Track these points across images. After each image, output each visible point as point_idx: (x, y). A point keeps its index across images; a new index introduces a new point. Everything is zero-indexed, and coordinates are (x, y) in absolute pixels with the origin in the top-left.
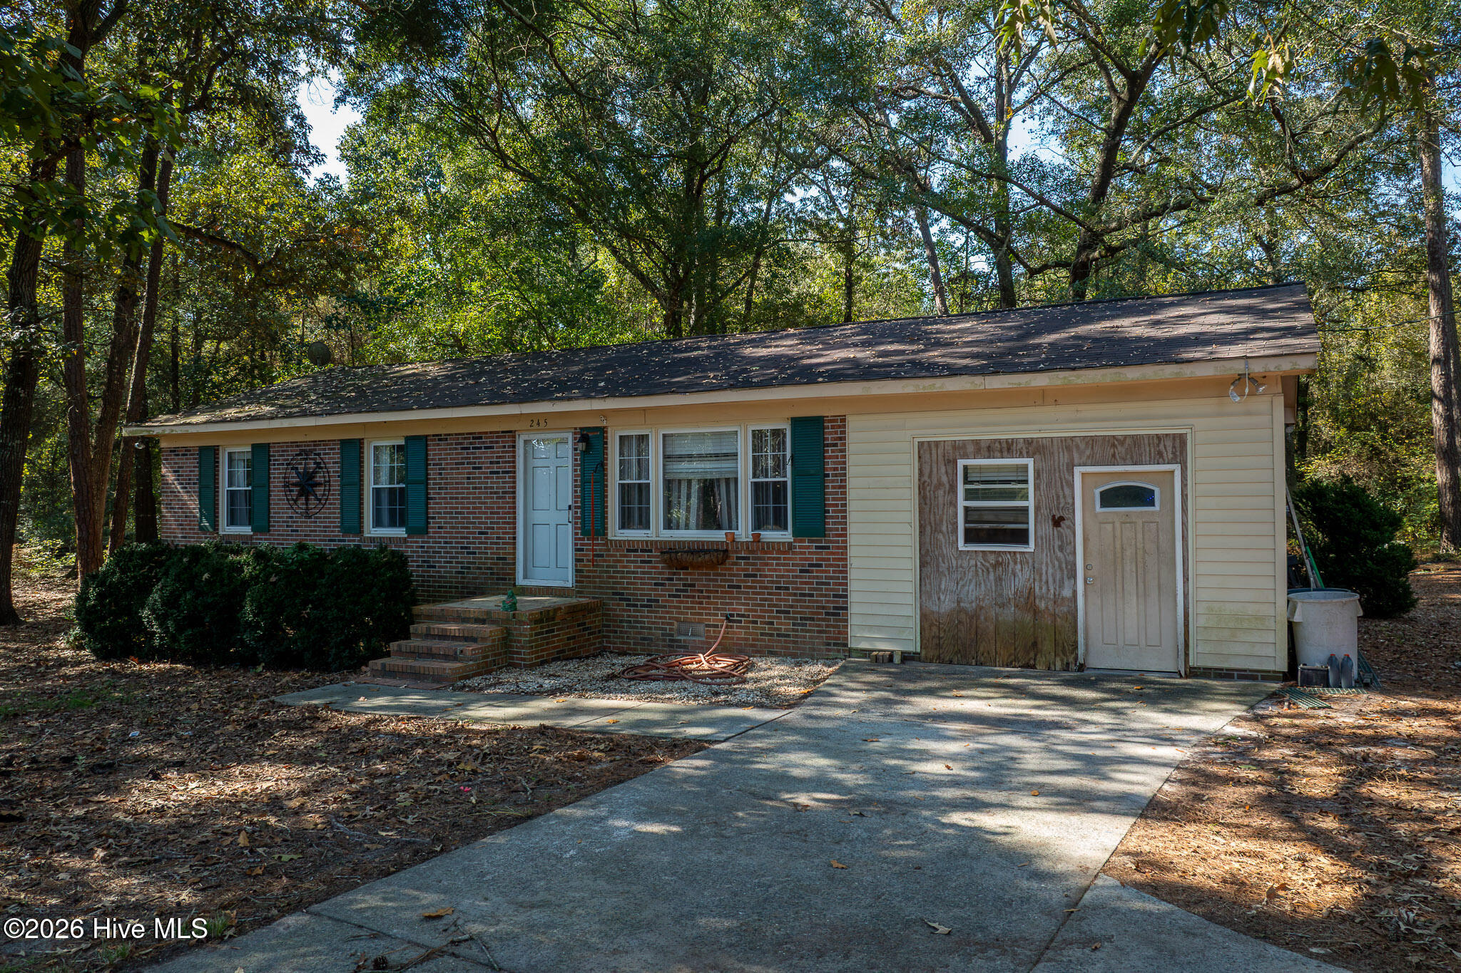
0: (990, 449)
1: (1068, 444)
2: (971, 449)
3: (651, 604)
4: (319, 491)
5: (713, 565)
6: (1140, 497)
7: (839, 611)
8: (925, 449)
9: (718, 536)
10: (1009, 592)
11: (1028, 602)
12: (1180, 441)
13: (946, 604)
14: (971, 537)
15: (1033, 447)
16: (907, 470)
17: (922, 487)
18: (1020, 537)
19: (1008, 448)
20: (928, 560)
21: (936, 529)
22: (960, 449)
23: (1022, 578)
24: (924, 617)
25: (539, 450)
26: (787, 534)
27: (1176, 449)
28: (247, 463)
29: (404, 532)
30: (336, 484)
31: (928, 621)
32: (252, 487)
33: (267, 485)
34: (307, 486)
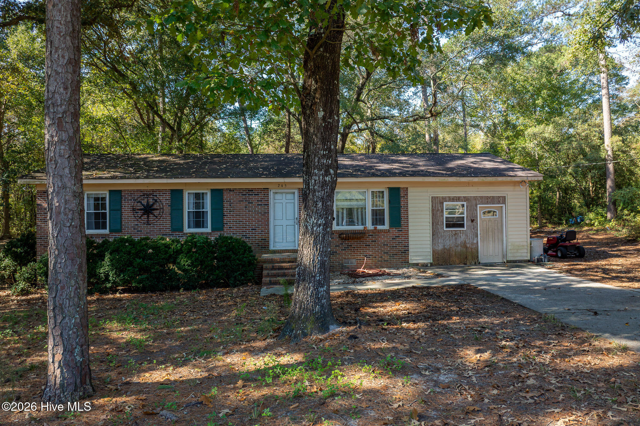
0: (454, 199)
1: (475, 198)
2: (447, 199)
3: (334, 253)
4: (156, 213)
5: (360, 238)
6: (493, 214)
7: (406, 251)
8: (433, 199)
9: (361, 228)
10: (459, 242)
11: (464, 245)
12: (504, 198)
13: (440, 247)
14: (448, 226)
15: (466, 199)
16: (427, 206)
17: (433, 210)
19: (458, 199)
20: (435, 234)
21: (437, 224)
22: (445, 199)
23: (462, 238)
24: (433, 251)
25: (278, 196)
26: (386, 227)
27: (502, 200)
28: (104, 199)
29: (209, 230)
30: (167, 209)
31: (435, 253)
32: (107, 211)
33: (120, 210)
34: (148, 210)
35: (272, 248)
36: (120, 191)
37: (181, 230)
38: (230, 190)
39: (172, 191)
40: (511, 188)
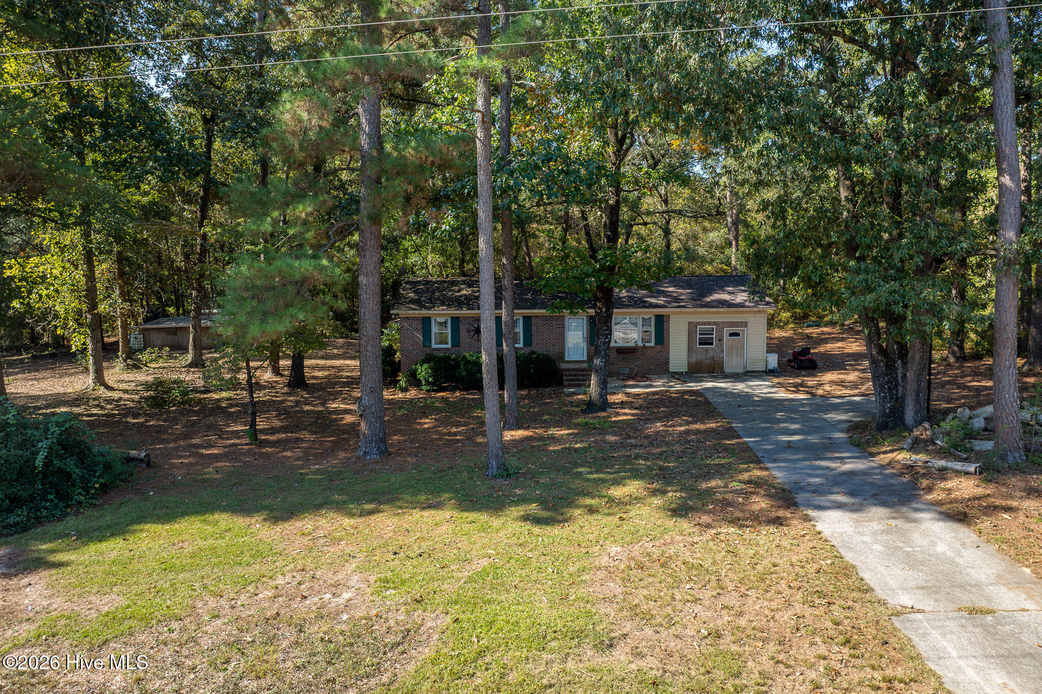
0: (705, 324)
1: (723, 323)
2: (701, 323)
5: (631, 353)
6: (737, 334)
7: (667, 362)
8: (690, 324)
9: (633, 345)
10: (709, 356)
11: (713, 359)
12: (746, 323)
13: (694, 360)
14: (700, 344)
15: (715, 323)
16: (685, 328)
17: (689, 332)
18: (712, 344)
19: (709, 323)
20: (690, 350)
21: (692, 342)
22: (698, 323)
23: (711, 353)
24: (689, 363)
25: (571, 321)
26: (652, 344)
28: (446, 323)
29: (521, 345)
32: (449, 331)
33: (458, 331)
34: (478, 331)
35: (566, 359)
36: (458, 318)
38: (537, 318)
39: (496, 317)
40: (752, 315)
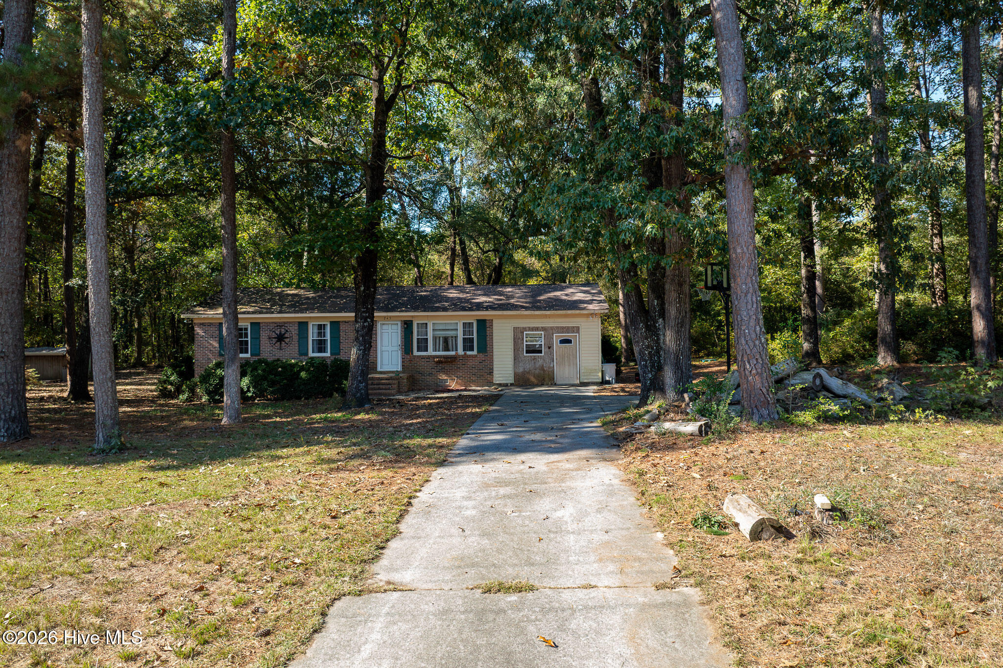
0: (533, 329)
1: (552, 328)
2: (527, 329)
3: (430, 374)
4: (287, 340)
5: (451, 362)
6: (569, 341)
7: (491, 373)
8: (515, 329)
9: (453, 353)
10: (537, 366)
11: (542, 368)
13: (521, 370)
14: (527, 352)
15: (543, 329)
16: (510, 335)
17: (514, 339)
19: (537, 329)
20: (516, 358)
21: (518, 350)
22: (525, 329)
23: (541, 362)
24: (515, 373)
25: (385, 327)
26: (475, 352)
27: (577, 330)
28: (246, 329)
29: (328, 354)
30: (296, 338)
31: (516, 375)
32: (249, 339)
33: (259, 338)
34: (281, 338)
35: (379, 369)
36: (259, 323)
37: (306, 354)
38: (345, 322)
39: (300, 323)
40: (584, 319)
